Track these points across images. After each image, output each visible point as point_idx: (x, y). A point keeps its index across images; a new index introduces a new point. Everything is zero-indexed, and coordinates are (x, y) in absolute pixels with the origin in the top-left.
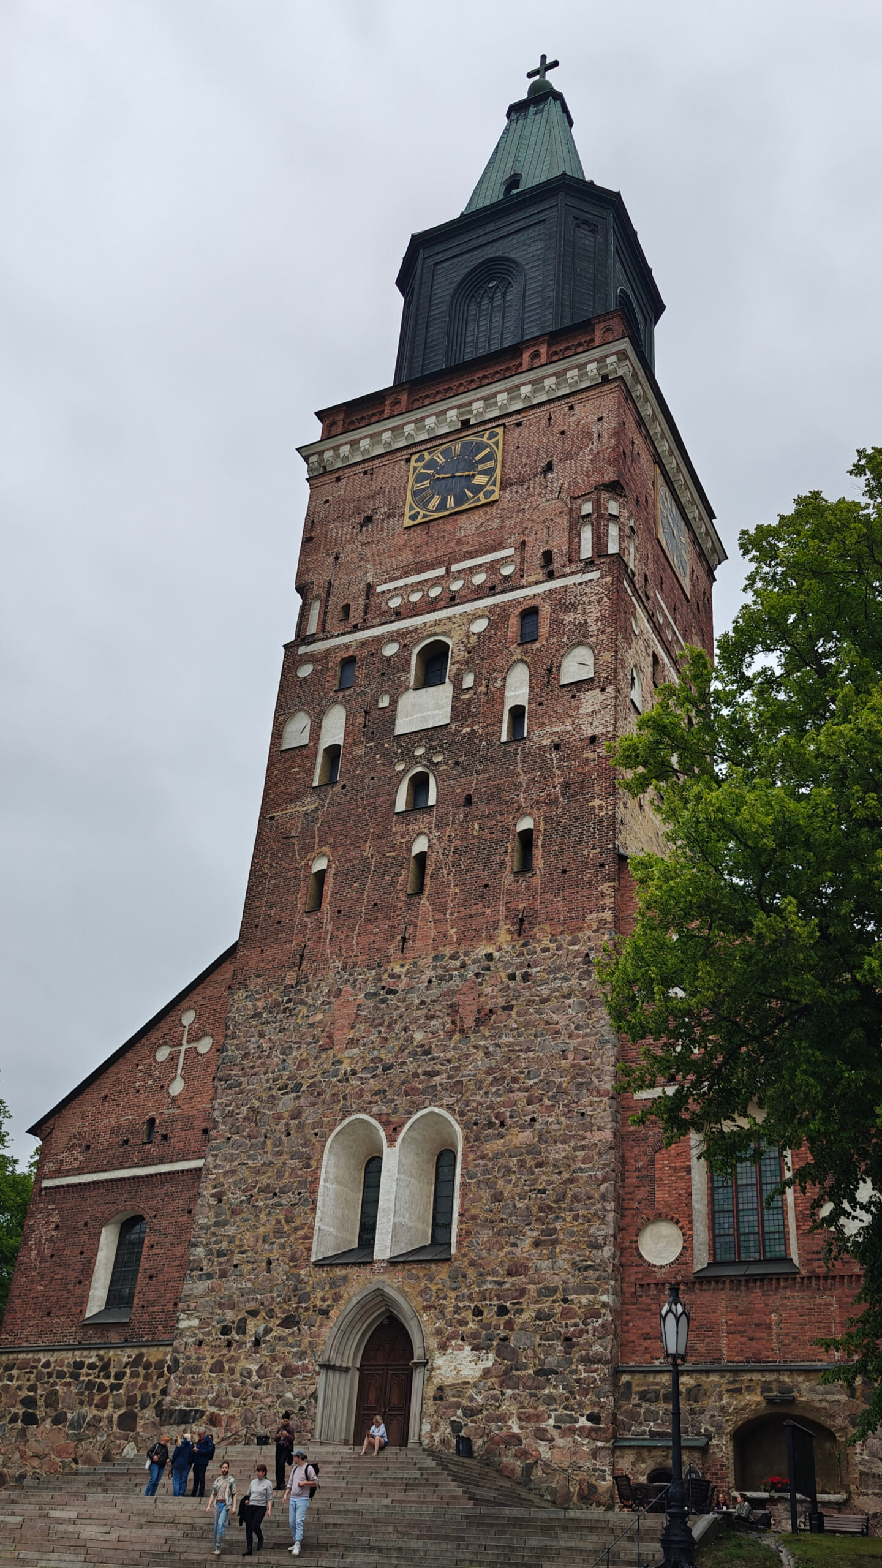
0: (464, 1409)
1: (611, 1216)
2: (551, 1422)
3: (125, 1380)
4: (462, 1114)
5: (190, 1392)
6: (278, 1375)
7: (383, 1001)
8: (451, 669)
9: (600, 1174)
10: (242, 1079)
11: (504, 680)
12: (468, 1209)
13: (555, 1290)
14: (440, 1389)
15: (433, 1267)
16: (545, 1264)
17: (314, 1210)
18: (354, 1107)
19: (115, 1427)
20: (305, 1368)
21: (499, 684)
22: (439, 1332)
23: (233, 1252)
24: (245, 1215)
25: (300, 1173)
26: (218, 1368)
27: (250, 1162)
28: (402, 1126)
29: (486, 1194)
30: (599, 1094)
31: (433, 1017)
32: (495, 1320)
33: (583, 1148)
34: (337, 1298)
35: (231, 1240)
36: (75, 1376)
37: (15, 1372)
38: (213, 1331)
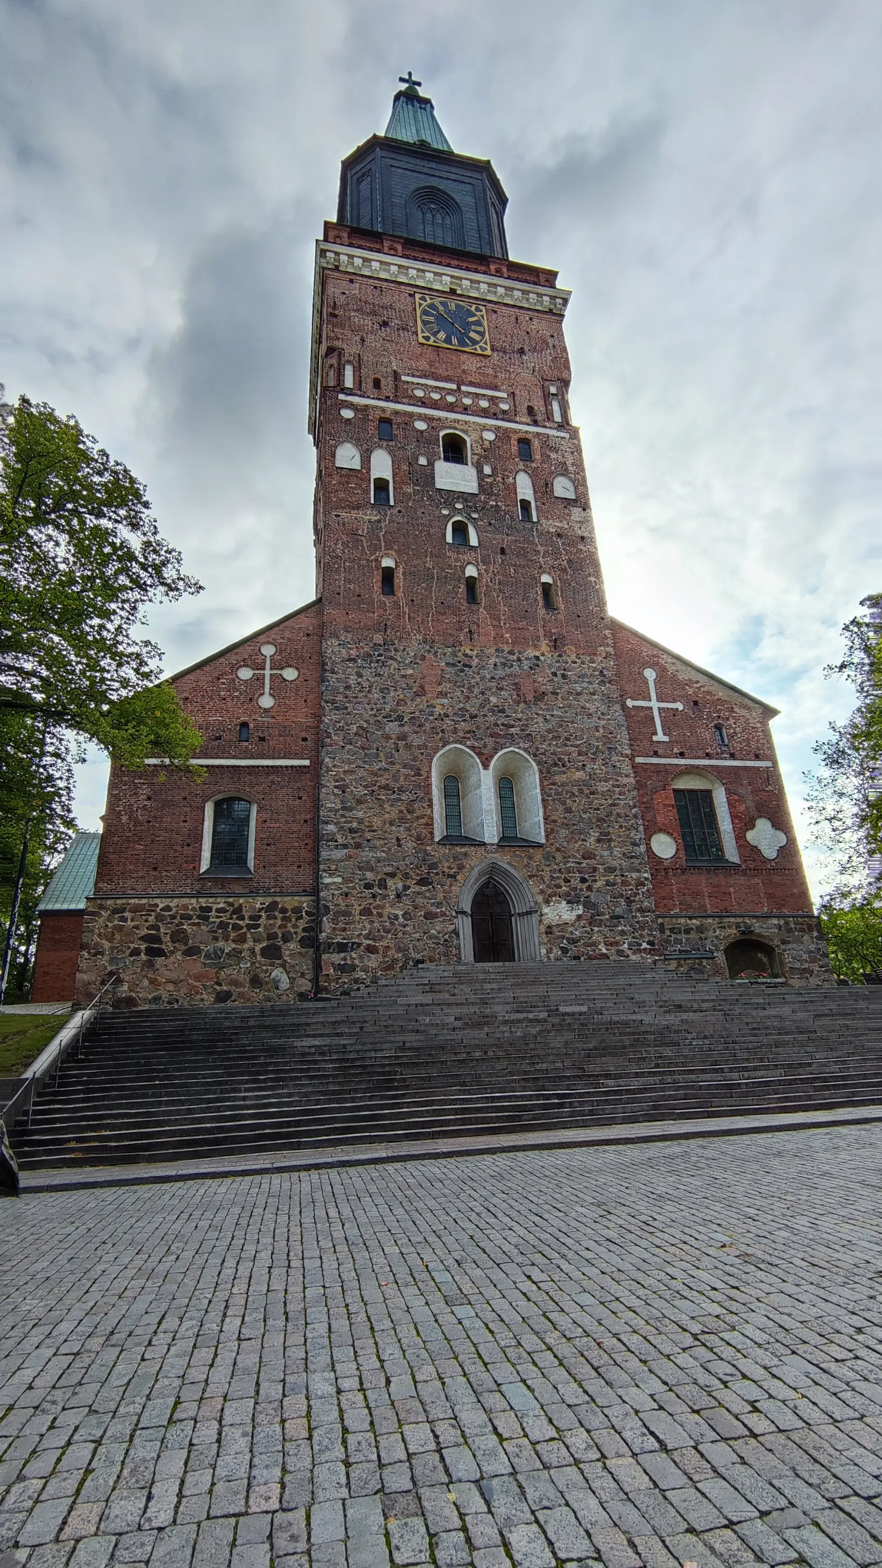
0: (568, 939)
1: (641, 828)
2: (626, 946)
3: (262, 921)
4: (535, 755)
5: (344, 930)
6: (421, 918)
7: (462, 671)
8: (471, 458)
9: (631, 804)
10: (348, 705)
11: (514, 478)
12: (549, 816)
13: (615, 869)
14: (549, 927)
15: (531, 850)
16: (606, 853)
17: (431, 806)
18: (452, 739)
19: (258, 957)
20: (444, 914)
21: (511, 480)
22: (542, 892)
23: (363, 831)
24: (371, 805)
25: (413, 779)
26: (366, 912)
27: (367, 767)
28: (492, 757)
29: (561, 808)
30: (622, 755)
31: (502, 689)
32: (580, 886)
33: (618, 786)
34: (461, 867)
35: (360, 821)
36: (206, 919)
37: (127, 914)
38: (357, 886)
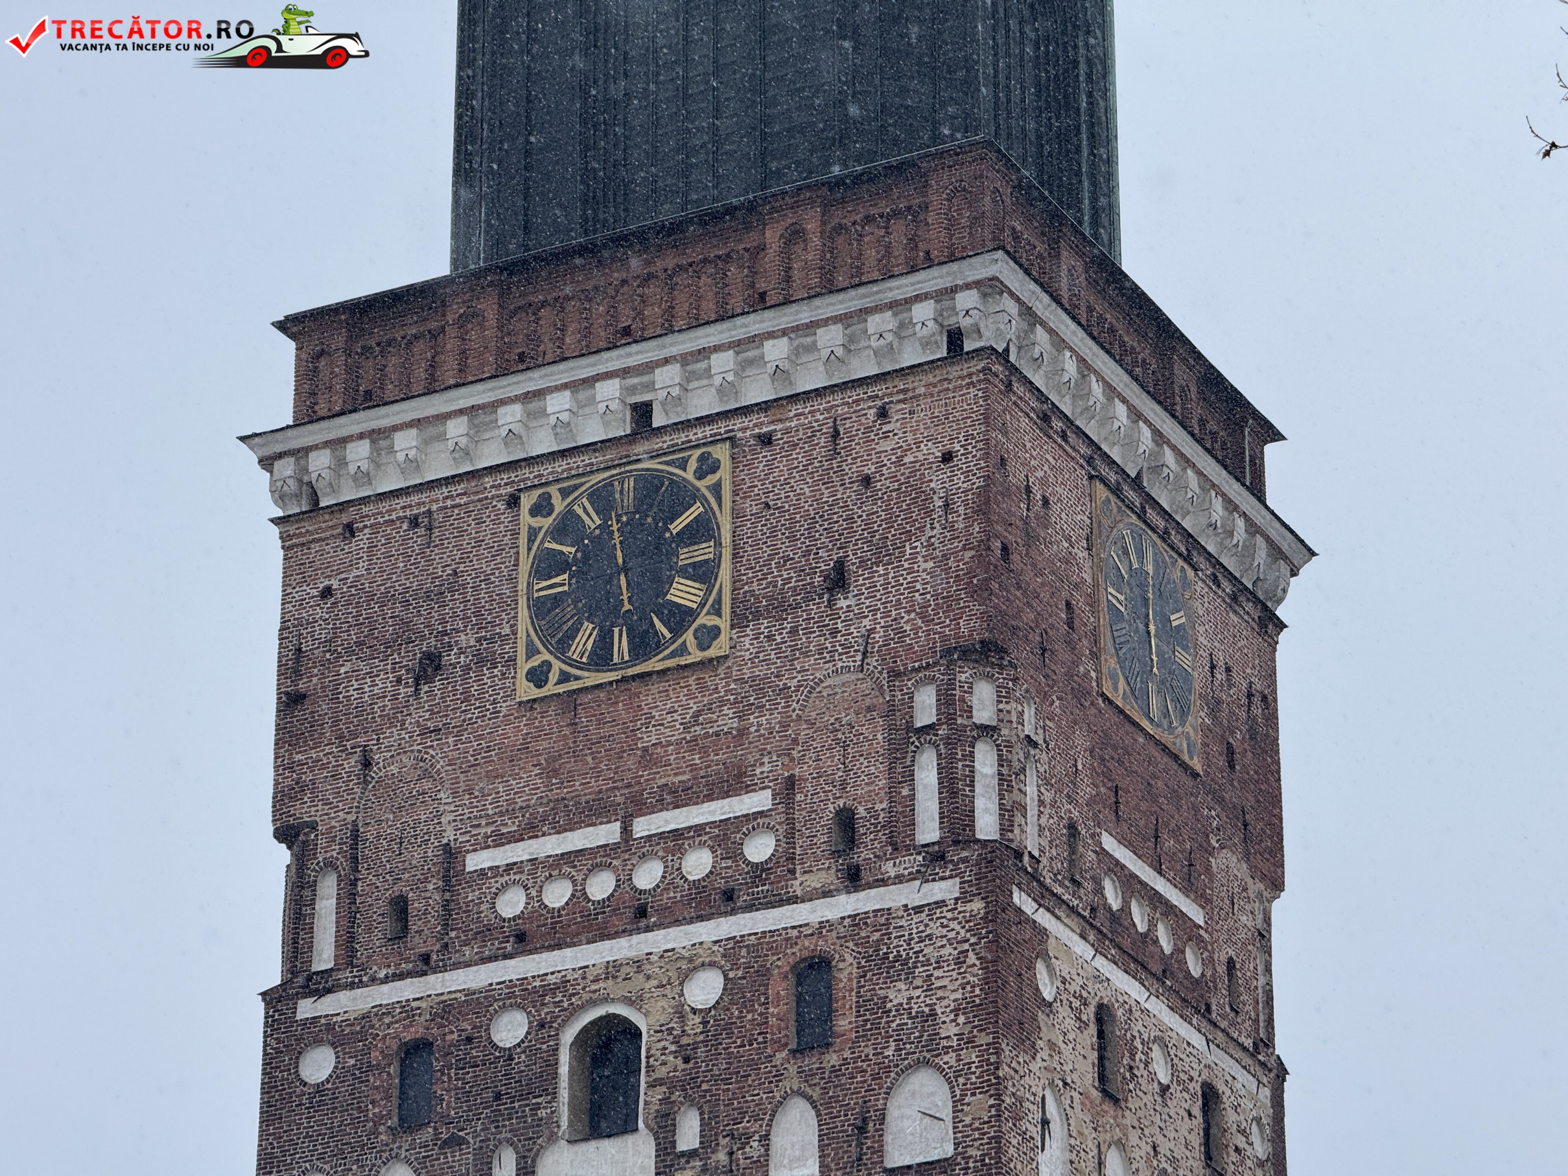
8: (648, 1098)
11: (766, 1139)
21: (754, 1148)
